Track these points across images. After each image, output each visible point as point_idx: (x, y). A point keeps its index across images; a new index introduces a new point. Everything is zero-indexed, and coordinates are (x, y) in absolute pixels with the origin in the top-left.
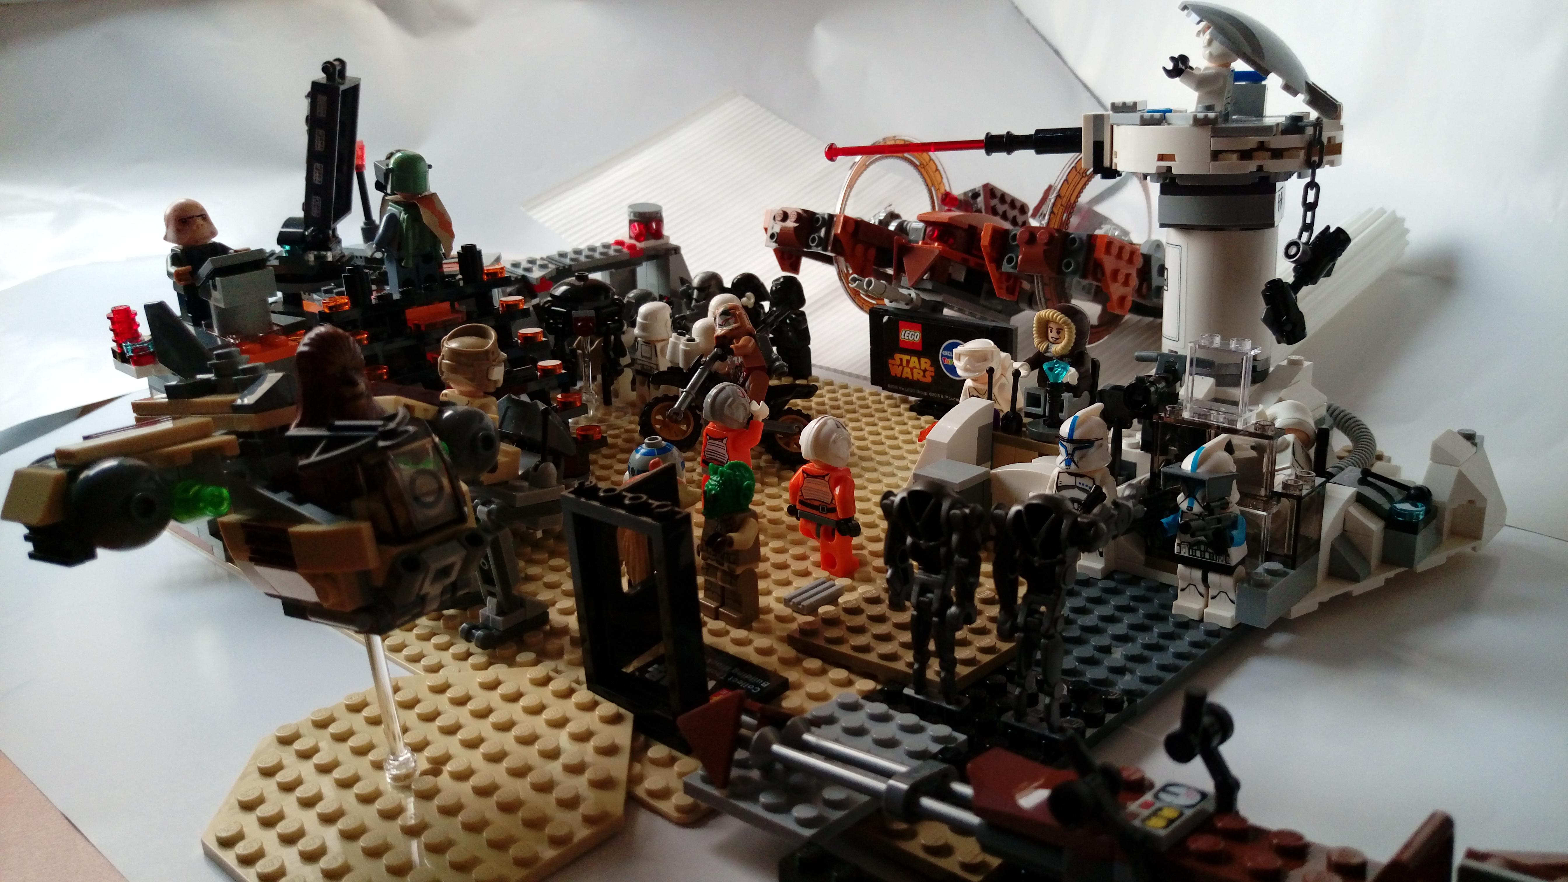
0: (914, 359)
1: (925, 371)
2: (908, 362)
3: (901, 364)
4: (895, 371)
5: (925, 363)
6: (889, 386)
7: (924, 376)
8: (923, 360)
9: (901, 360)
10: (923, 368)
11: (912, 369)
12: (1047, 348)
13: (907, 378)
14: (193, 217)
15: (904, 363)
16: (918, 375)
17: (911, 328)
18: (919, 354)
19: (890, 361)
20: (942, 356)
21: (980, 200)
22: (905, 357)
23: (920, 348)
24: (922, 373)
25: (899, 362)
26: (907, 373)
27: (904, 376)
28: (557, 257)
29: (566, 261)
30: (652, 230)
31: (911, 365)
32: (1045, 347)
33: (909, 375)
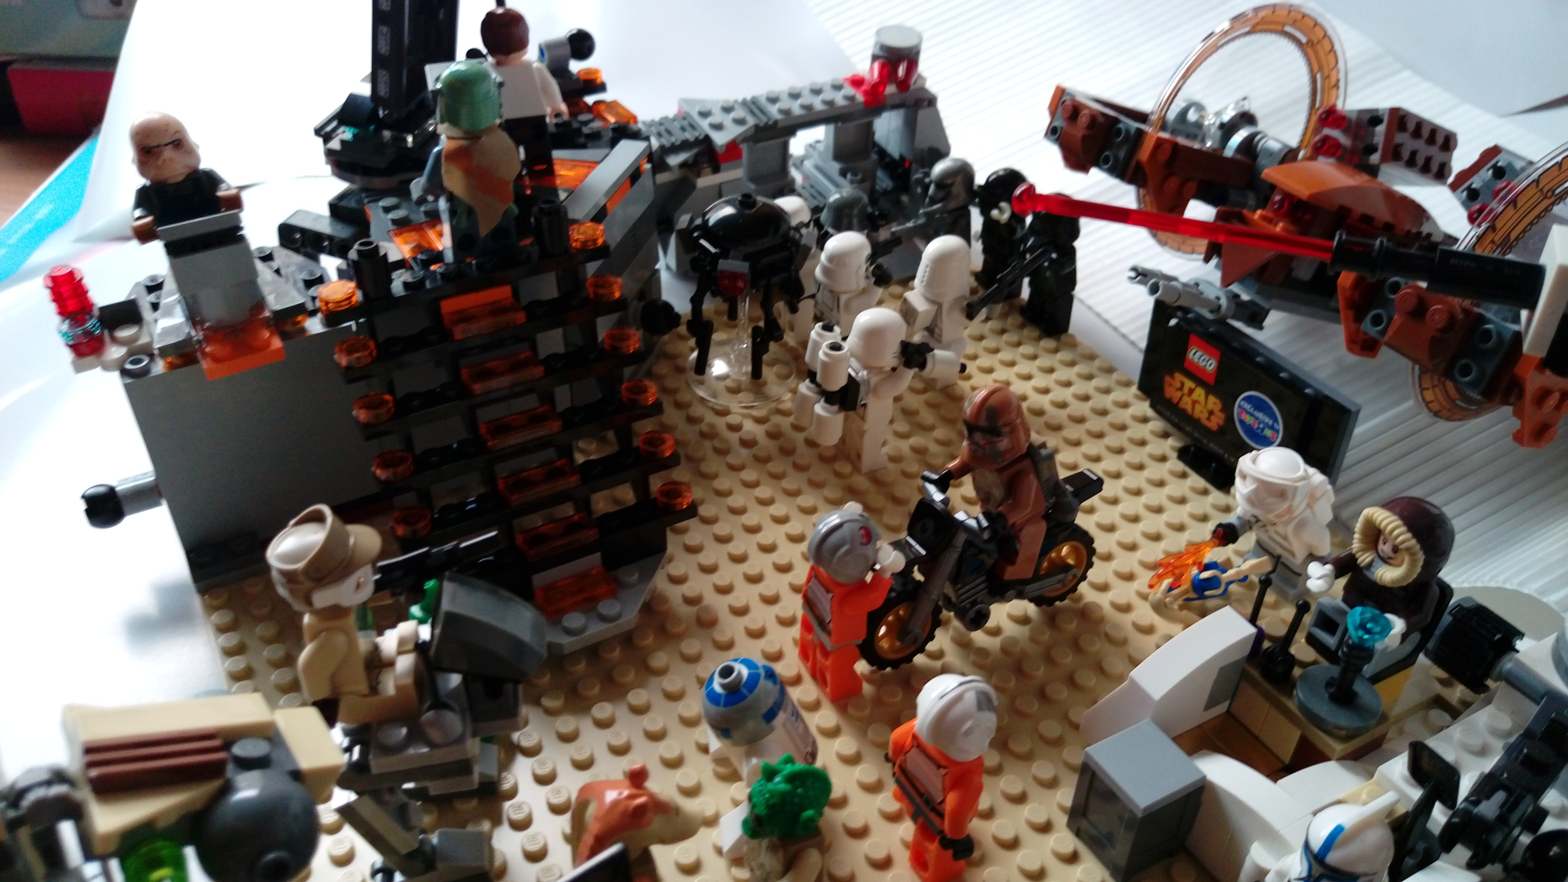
0: (1199, 393)
1: (1211, 413)
2: (1191, 391)
3: (1181, 388)
4: (1171, 393)
5: (1214, 403)
6: (1158, 407)
7: (1209, 419)
8: (1212, 399)
9: (1183, 384)
10: (1209, 408)
11: (1195, 402)
12: (1370, 565)
13: (1185, 410)
14: (158, 146)
15: (1186, 390)
16: (1200, 413)
17: (1206, 351)
18: (1210, 389)
19: (1167, 379)
20: (1240, 406)
21: (1381, 129)
22: (1189, 384)
23: (1211, 380)
24: (1206, 415)
25: (1178, 385)
26: (1186, 404)
27: (1182, 405)
28: (763, 101)
29: (774, 111)
30: (901, 71)
31: (1195, 396)
32: (1368, 560)
33: (1189, 408)
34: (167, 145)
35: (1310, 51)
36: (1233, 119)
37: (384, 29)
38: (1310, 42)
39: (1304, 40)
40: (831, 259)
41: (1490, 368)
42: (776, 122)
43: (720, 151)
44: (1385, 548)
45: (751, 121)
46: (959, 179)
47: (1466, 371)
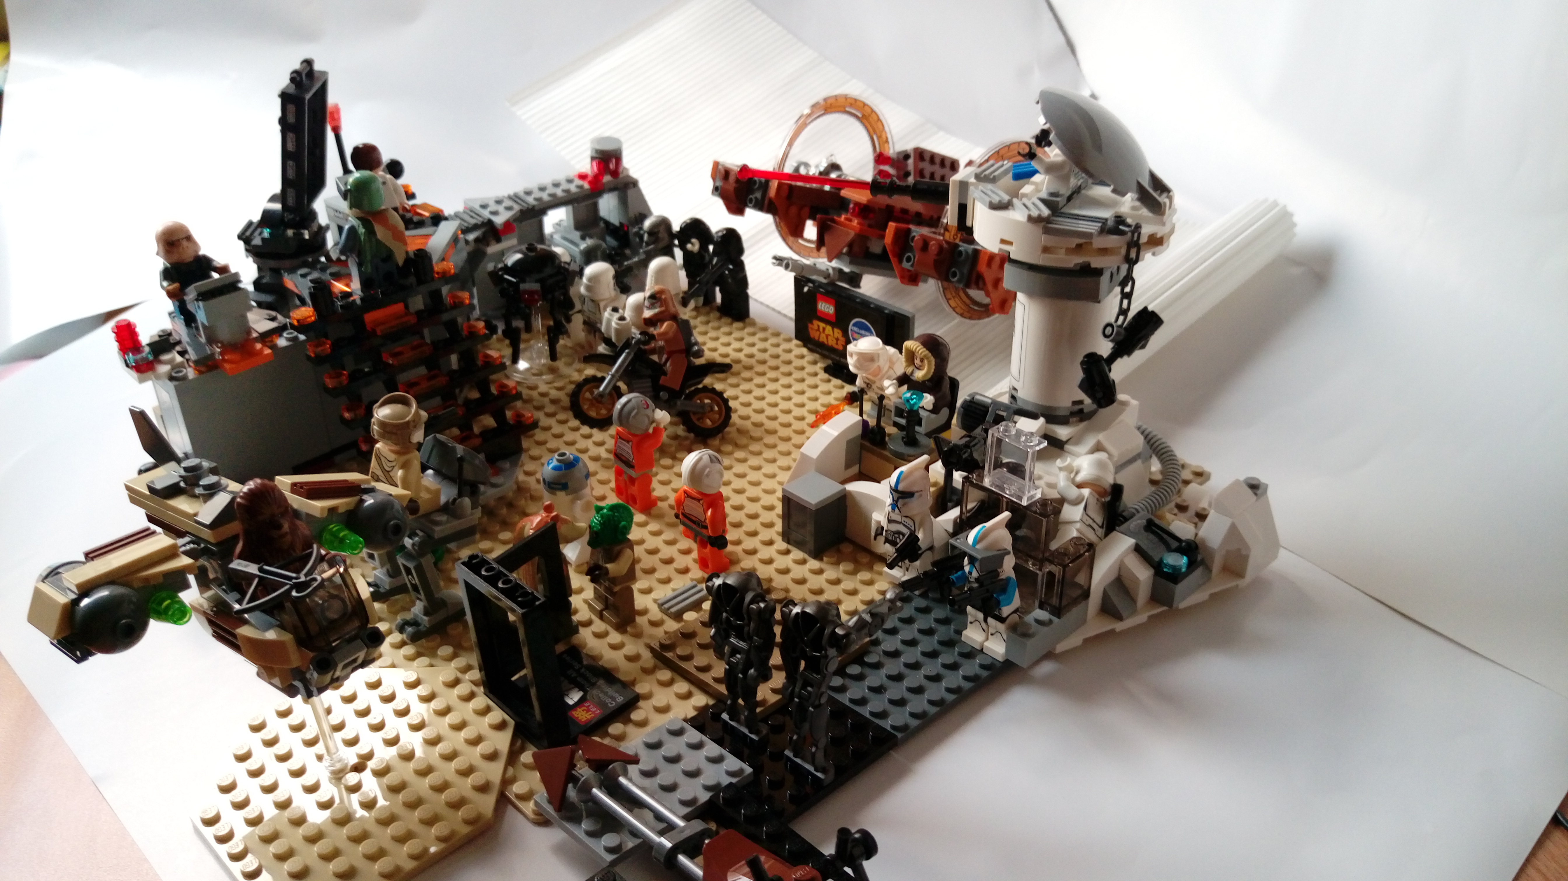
0: (829, 329)
1: (837, 339)
2: (824, 329)
3: (818, 329)
4: (814, 334)
5: (838, 333)
6: (808, 345)
7: (837, 344)
8: (836, 330)
9: (819, 326)
10: (836, 337)
11: (827, 336)
12: (912, 373)
13: (823, 342)
14: (179, 240)
15: (821, 329)
16: (831, 342)
17: (826, 301)
18: (833, 325)
19: (810, 325)
20: (851, 330)
21: (911, 162)
22: (822, 325)
23: (833, 320)
24: (835, 341)
25: (816, 327)
26: (823, 338)
27: (821, 340)
28: (522, 194)
29: (531, 200)
30: (612, 166)
31: (827, 332)
32: (911, 371)
33: (825, 341)
34: (183, 239)
35: (865, 121)
36: (826, 168)
37: (290, 163)
38: (864, 116)
39: (860, 115)
40: (590, 279)
41: (965, 271)
42: (534, 206)
43: (499, 227)
44: (917, 362)
45: (517, 208)
46: (662, 229)
47: (954, 275)
